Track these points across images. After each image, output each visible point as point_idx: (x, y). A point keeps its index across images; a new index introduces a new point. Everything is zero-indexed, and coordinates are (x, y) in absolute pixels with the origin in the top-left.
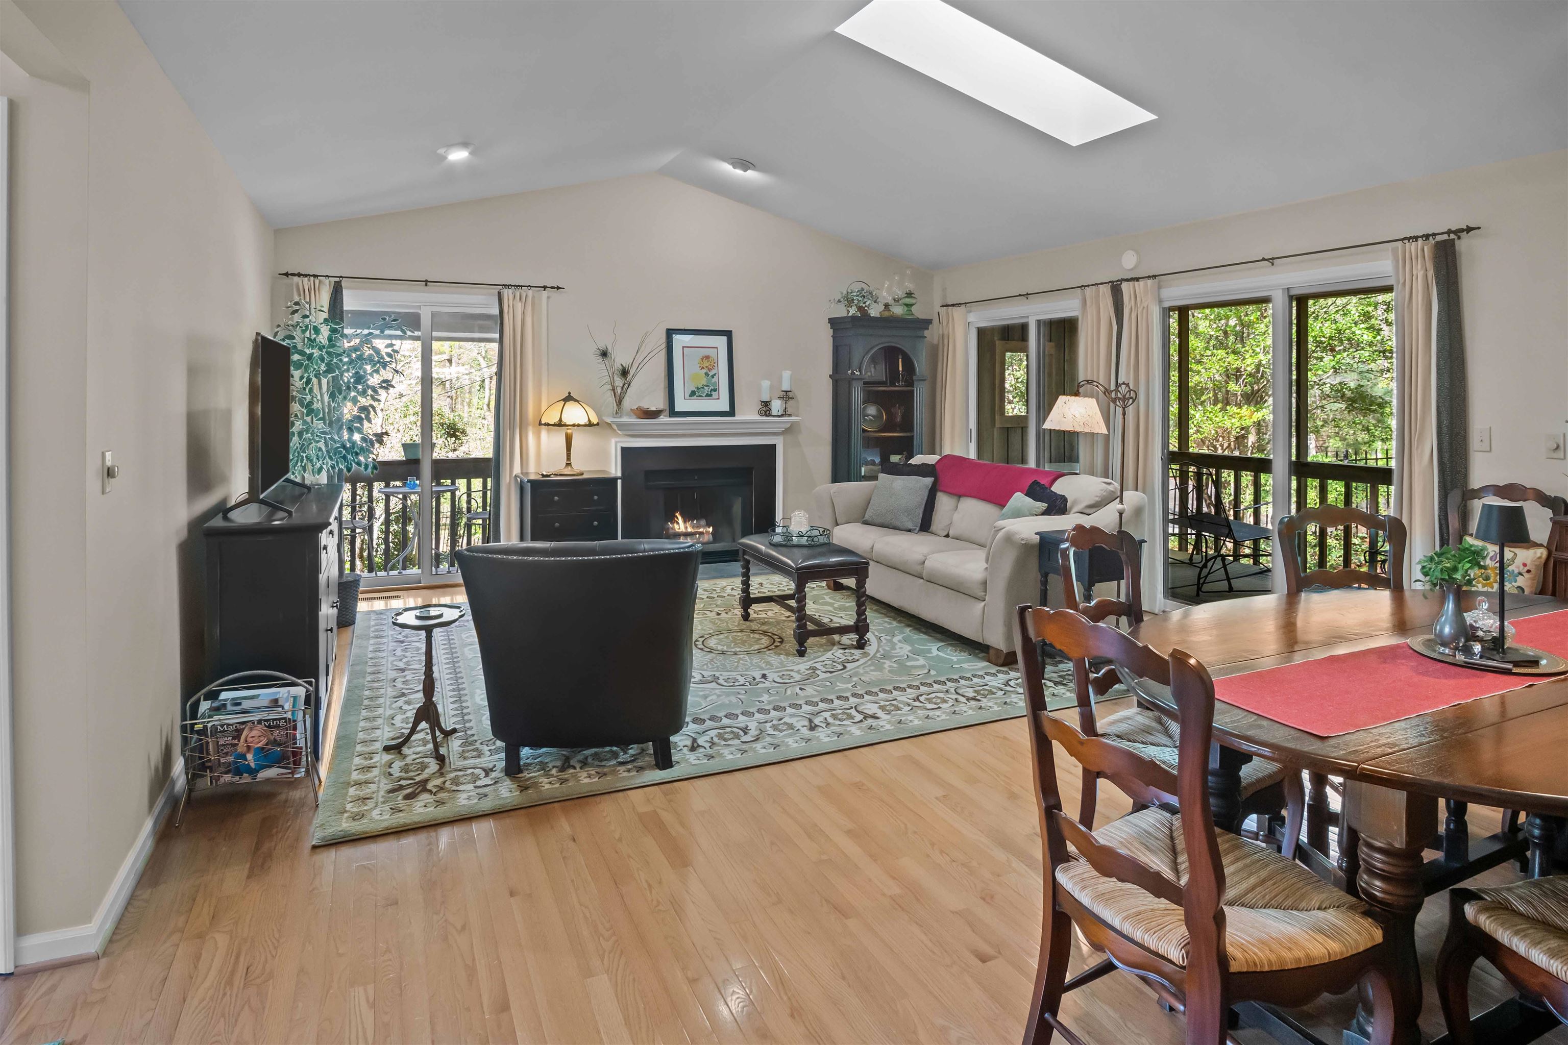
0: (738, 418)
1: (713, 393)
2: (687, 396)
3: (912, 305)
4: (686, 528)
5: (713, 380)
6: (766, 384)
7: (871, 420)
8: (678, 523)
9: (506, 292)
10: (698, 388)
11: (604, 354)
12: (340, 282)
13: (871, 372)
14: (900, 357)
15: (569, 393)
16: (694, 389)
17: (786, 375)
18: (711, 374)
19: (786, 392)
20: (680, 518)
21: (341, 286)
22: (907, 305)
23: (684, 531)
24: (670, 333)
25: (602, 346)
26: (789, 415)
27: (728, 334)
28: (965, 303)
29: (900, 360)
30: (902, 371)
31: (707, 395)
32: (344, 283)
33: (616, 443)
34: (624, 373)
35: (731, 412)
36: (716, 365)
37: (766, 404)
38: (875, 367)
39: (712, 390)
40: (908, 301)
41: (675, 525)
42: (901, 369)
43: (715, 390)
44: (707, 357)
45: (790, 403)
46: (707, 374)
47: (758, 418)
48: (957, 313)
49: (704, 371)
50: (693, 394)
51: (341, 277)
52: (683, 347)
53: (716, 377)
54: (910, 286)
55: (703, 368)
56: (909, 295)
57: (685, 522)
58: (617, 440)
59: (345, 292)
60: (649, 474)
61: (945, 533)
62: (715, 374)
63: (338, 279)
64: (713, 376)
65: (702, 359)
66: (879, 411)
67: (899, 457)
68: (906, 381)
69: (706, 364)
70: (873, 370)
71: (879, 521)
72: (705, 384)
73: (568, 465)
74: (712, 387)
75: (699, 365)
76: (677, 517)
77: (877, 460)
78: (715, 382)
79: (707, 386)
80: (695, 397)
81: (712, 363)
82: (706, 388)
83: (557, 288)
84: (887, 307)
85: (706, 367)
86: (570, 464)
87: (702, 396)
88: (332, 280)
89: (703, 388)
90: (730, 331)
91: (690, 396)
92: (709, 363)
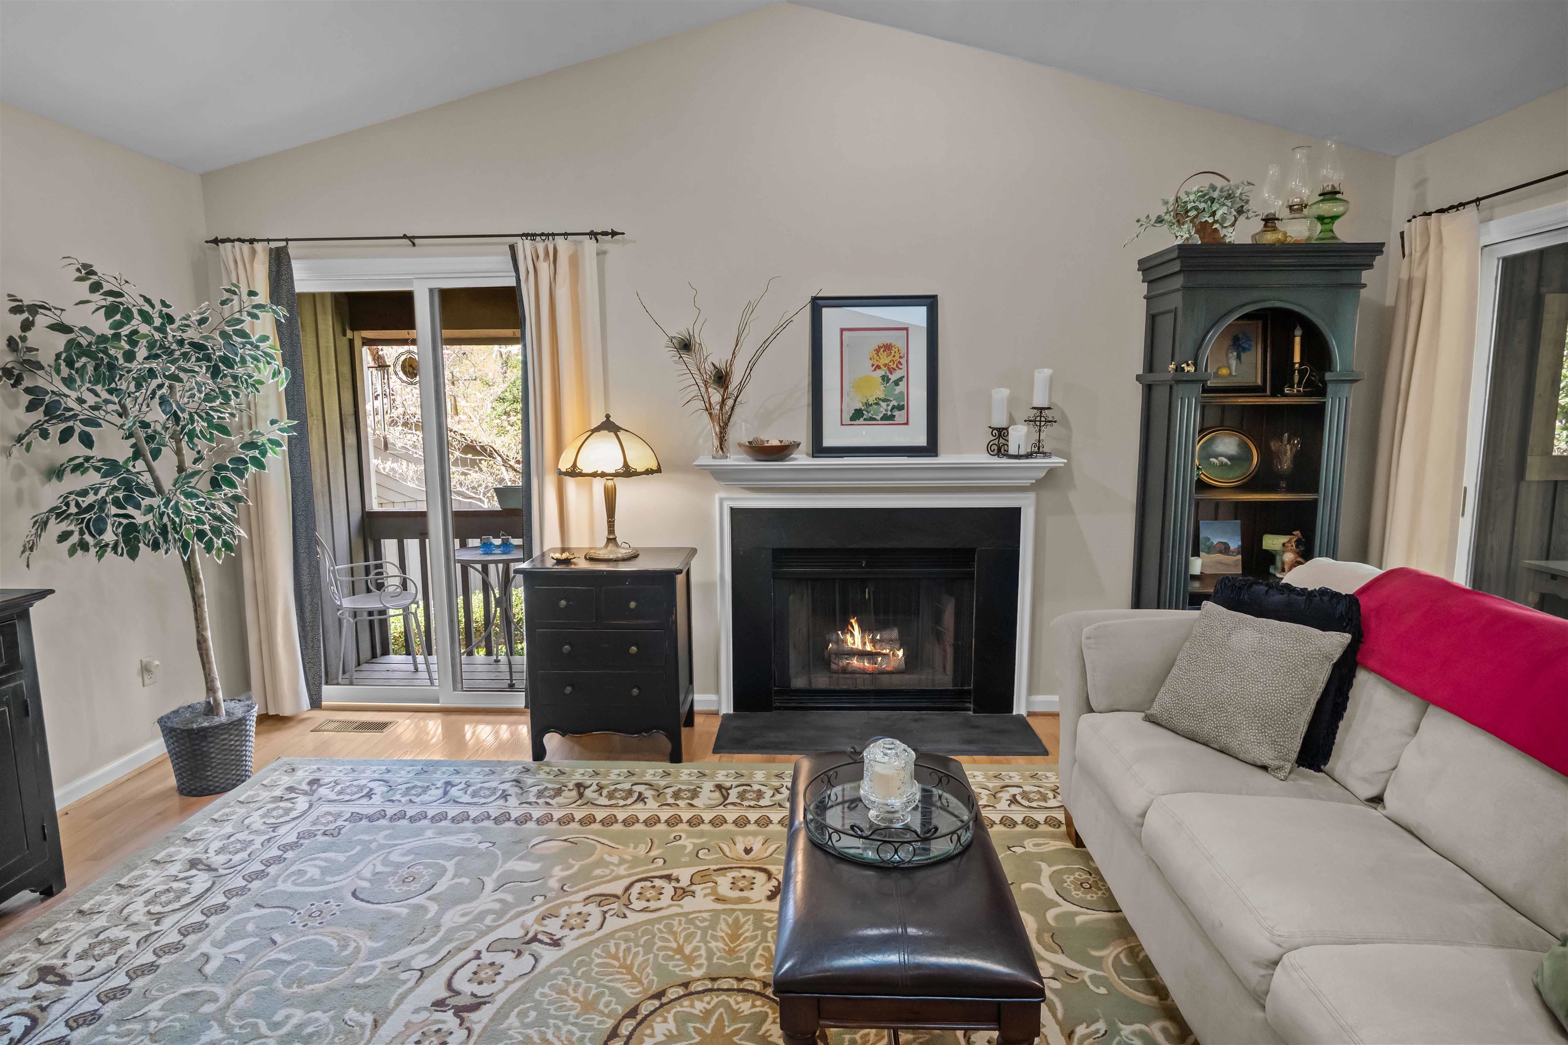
0: (943, 459)
1: (896, 413)
2: (846, 419)
3: (1334, 218)
4: (864, 643)
5: (898, 389)
6: (1001, 394)
7: (1222, 465)
8: (852, 635)
9: (525, 248)
10: (868, 405)
11: (686, 346)
12: (286, 247)
13: (1229, 367)
14: (1298, 332)
15: (608, 416)
16: (859, 406)
17: (1042, 375)
18: (893, 377)
19: (1041, 409)
20: (856, 626)
21: (288, 254)
22: (1321, 219)
23: (860, 648)
24: (817, 305)
25: (679, 330)
26: (1045, 455)
27: (931, 303)
28: (1478, 200)
29: (1297, 340)
30: (1301, 364)
31: (885, 418)
32: (293, 249)
33: (721, 501)
34: (721, 378)
35: (931, 449)
36: (903, 361)
37: (1001, 433)
38: (1239, 357)
39: (893, 408)
40: (1328, 208)
41: (848, 636)
42: (1297, 359)
43: (900, 408)
44: (888, 347)
45: (1047, 431)
46: (885, 379)
47: (985, 459)
48: (1450, 224)
49: (880, 373)
50: (857, 415)
51: (287, 240)
52: (842, 330)
53: (903, 384)
54: (1331, 176)
55: (878, 367)
56: (1330, 195)
57: (864, 634)
58: (723, 495)
59: (295, 264)
60: (780, 555)
61: (1372, 792)
62: (901, 379)
63: (283, 244)
64: (897, 383)
65: (877, 351)
66: (1243, 446)
67: (1284, 539)
68: (1309, 383)
69: (884, 359)
70: (1233, 363)
71: (1186, 724)
72: (882, 396)
73: (611, 540)
74: (895, 403)
75: (871, 362)
76: (850, 628)
77: (1235, 543)
78: (902, 393)
79: (884, 400)
80: (861, 421)
81: (897, 357)
82: (884, 404)
83: (614, 234)
84: (1270, 221)
85: (885, 365)
86: (615, 539)
87: (875, 419)
88: (273, 245)
89: (877, 404)
90: (934, 297)
91: (852, 419)
92: (891, 358)
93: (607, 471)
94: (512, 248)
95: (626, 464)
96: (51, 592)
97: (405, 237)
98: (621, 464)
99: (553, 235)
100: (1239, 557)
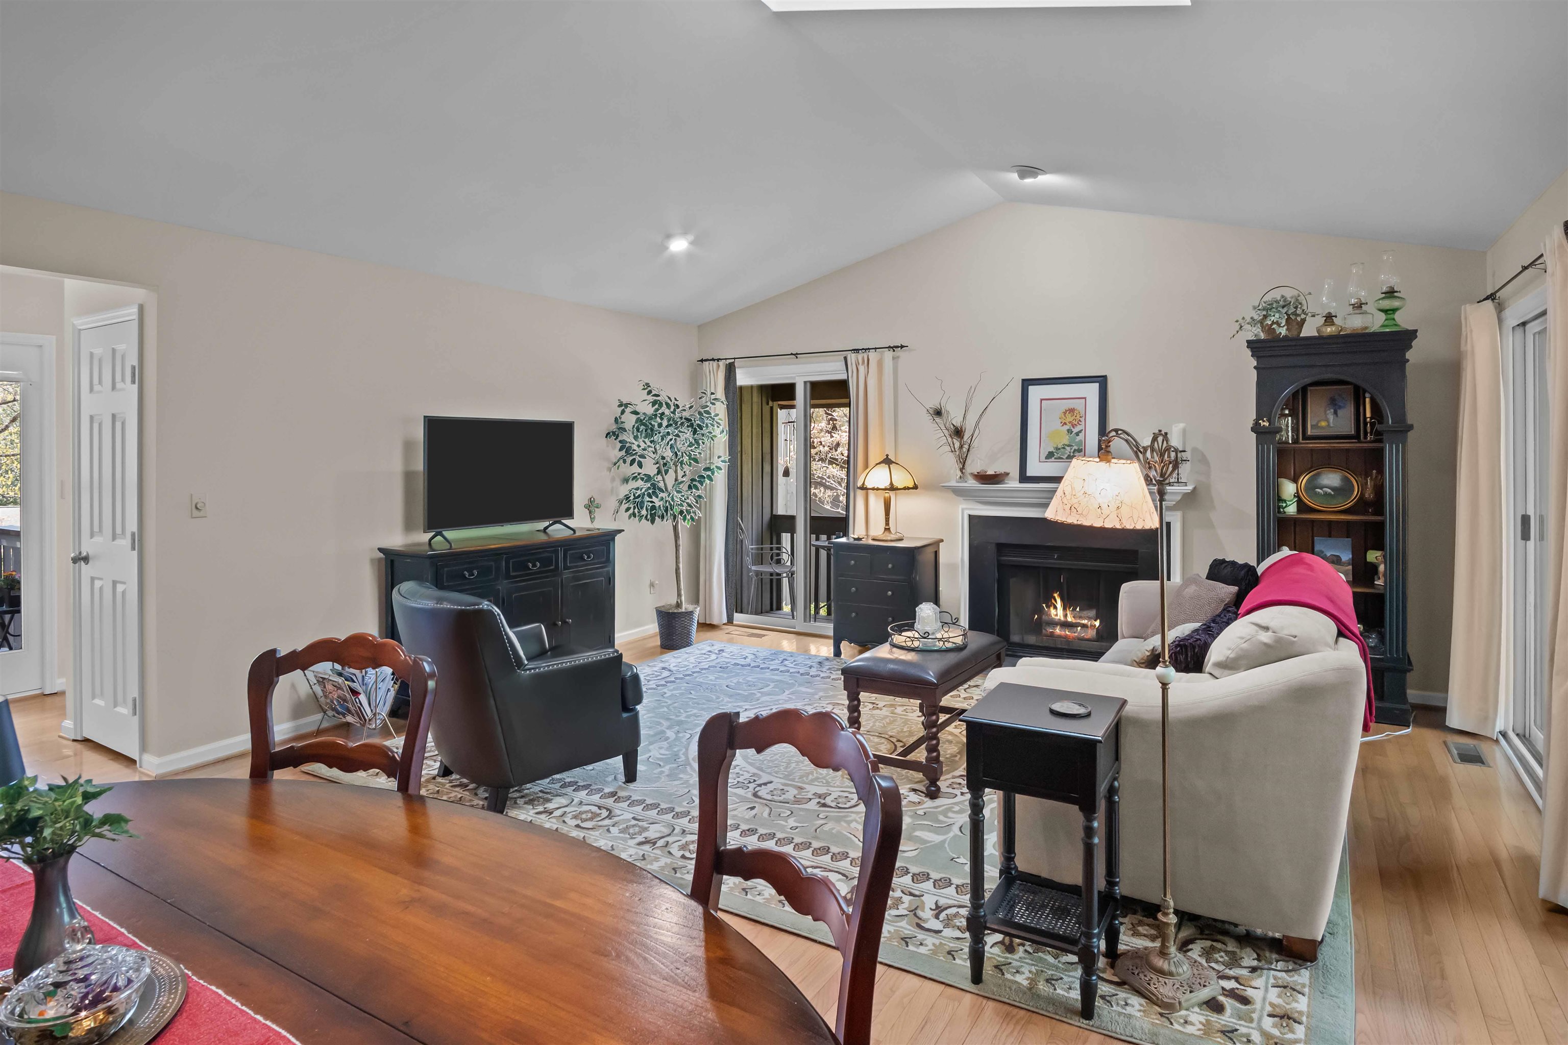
1: (1076, 454)
2: (1043, 458)
3: (1394, 310)
4: (1066, 616)
5: (1078, 438)
7: (1326, 494)
8: (1055, 608)
9: (852, 357)
10: (1057, 449)
11: (938, 413)
12: (734, 362)
13: (1327, 420)
14: (1369, 396)
15: (887, 456)
16: (1052, 449)
17: (1178, 428)
18: (1075, 430)
20: (1059, 600)
21: (735, 366)
22: (1385, 311)
23: (1062, 619)
24: (1026, 383)
25: (933, 404)
26: (1184, 484)
27: (1102, 381)
28: (1493, 293)
29: (1369, 402)
30: (1371, 418)
31: (1068, 457)
32: (737, 363)
33: (963, 510)
34: (958, 433)
36: (1082, 419)
38: (1336, 413)
39: (1075, 450)
40: (1387, 304)
41: (1052, 609)
42: (1368, 414)
43: (1079, 451)
44: (1072, 411)
45: (1185, 467)
46: (1070, 431)
49: (1067, 427)
50: (1050, 455)
51: (735, 359)
52: (1042, 400)
53: (1082, 435)
54: (1391, 280)
55: (1065, 424)
56: (1391, 293)
57: (1064, 609)
58: (964, 506)
59: (737, 371)
60: (1001, 547)
62: (1080, 431)
64: (1077, 434)
65: (1065, 413)
66: (1346, 480)
67: (1378, 553)
68: (1378, 433)
69: (1069, 418)
70: (1331, 417)
72: (1067, 443)
73: (887, 530)
74: (1076, 448)
75: (1060, 421)
76: (1053, 601)
77: (1346, 556)
78: (1081, 441)
79: (1069, 446)
80: (1053, 459)
81: (1078, 417)
82: (1068, 448)
83: (902, 347)
84: (1329, 319)
85: (1070, 422)
86: (889, 529)
87: (1062, 458)
88: (728, 361)
89: (1064, 448)
90: (1105, 377)
91: (1046, 458)
92: (1072, 418)
93: (880, 487)
94: (845, 358)
95: (891, 484)
96: (623, 530)
97: (792, 354)
98: (889, 483)
99: (869, 349)
100: (1350, 567)
